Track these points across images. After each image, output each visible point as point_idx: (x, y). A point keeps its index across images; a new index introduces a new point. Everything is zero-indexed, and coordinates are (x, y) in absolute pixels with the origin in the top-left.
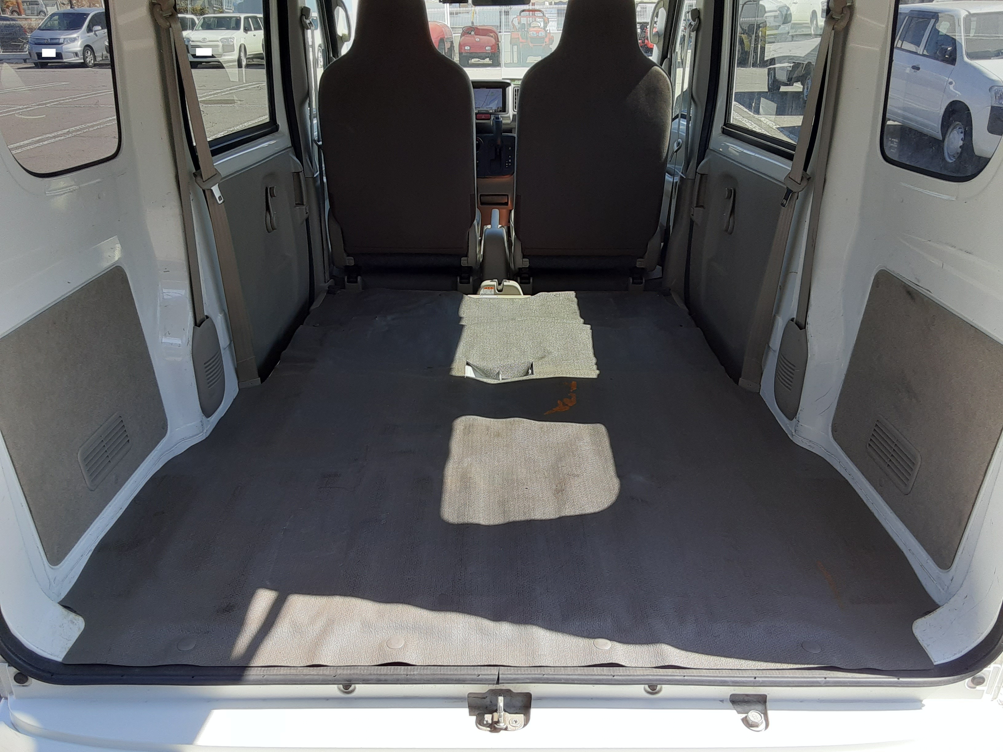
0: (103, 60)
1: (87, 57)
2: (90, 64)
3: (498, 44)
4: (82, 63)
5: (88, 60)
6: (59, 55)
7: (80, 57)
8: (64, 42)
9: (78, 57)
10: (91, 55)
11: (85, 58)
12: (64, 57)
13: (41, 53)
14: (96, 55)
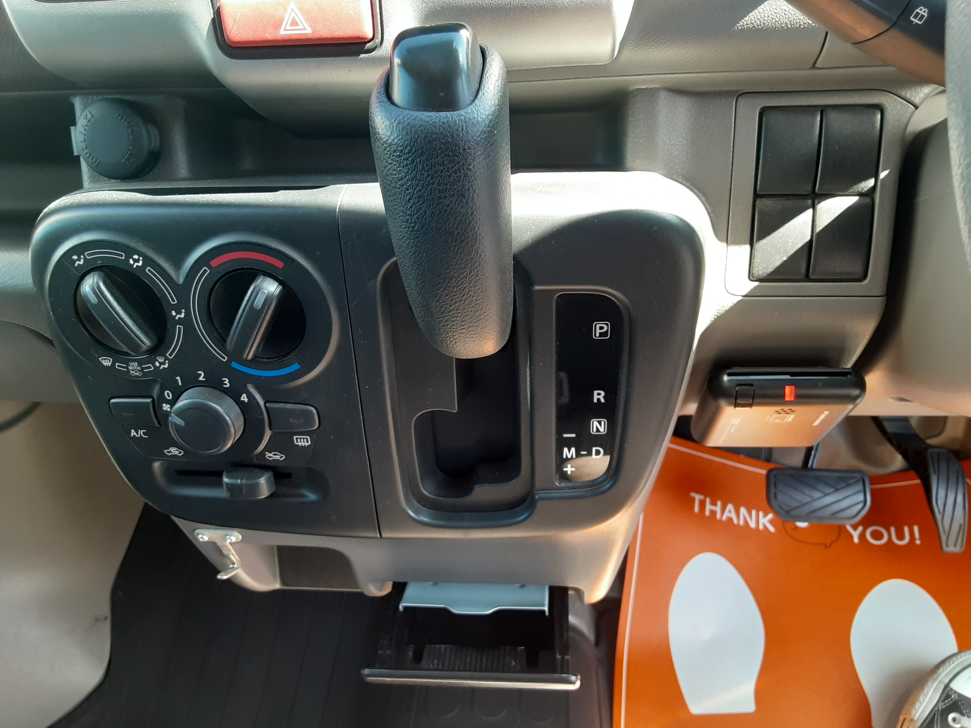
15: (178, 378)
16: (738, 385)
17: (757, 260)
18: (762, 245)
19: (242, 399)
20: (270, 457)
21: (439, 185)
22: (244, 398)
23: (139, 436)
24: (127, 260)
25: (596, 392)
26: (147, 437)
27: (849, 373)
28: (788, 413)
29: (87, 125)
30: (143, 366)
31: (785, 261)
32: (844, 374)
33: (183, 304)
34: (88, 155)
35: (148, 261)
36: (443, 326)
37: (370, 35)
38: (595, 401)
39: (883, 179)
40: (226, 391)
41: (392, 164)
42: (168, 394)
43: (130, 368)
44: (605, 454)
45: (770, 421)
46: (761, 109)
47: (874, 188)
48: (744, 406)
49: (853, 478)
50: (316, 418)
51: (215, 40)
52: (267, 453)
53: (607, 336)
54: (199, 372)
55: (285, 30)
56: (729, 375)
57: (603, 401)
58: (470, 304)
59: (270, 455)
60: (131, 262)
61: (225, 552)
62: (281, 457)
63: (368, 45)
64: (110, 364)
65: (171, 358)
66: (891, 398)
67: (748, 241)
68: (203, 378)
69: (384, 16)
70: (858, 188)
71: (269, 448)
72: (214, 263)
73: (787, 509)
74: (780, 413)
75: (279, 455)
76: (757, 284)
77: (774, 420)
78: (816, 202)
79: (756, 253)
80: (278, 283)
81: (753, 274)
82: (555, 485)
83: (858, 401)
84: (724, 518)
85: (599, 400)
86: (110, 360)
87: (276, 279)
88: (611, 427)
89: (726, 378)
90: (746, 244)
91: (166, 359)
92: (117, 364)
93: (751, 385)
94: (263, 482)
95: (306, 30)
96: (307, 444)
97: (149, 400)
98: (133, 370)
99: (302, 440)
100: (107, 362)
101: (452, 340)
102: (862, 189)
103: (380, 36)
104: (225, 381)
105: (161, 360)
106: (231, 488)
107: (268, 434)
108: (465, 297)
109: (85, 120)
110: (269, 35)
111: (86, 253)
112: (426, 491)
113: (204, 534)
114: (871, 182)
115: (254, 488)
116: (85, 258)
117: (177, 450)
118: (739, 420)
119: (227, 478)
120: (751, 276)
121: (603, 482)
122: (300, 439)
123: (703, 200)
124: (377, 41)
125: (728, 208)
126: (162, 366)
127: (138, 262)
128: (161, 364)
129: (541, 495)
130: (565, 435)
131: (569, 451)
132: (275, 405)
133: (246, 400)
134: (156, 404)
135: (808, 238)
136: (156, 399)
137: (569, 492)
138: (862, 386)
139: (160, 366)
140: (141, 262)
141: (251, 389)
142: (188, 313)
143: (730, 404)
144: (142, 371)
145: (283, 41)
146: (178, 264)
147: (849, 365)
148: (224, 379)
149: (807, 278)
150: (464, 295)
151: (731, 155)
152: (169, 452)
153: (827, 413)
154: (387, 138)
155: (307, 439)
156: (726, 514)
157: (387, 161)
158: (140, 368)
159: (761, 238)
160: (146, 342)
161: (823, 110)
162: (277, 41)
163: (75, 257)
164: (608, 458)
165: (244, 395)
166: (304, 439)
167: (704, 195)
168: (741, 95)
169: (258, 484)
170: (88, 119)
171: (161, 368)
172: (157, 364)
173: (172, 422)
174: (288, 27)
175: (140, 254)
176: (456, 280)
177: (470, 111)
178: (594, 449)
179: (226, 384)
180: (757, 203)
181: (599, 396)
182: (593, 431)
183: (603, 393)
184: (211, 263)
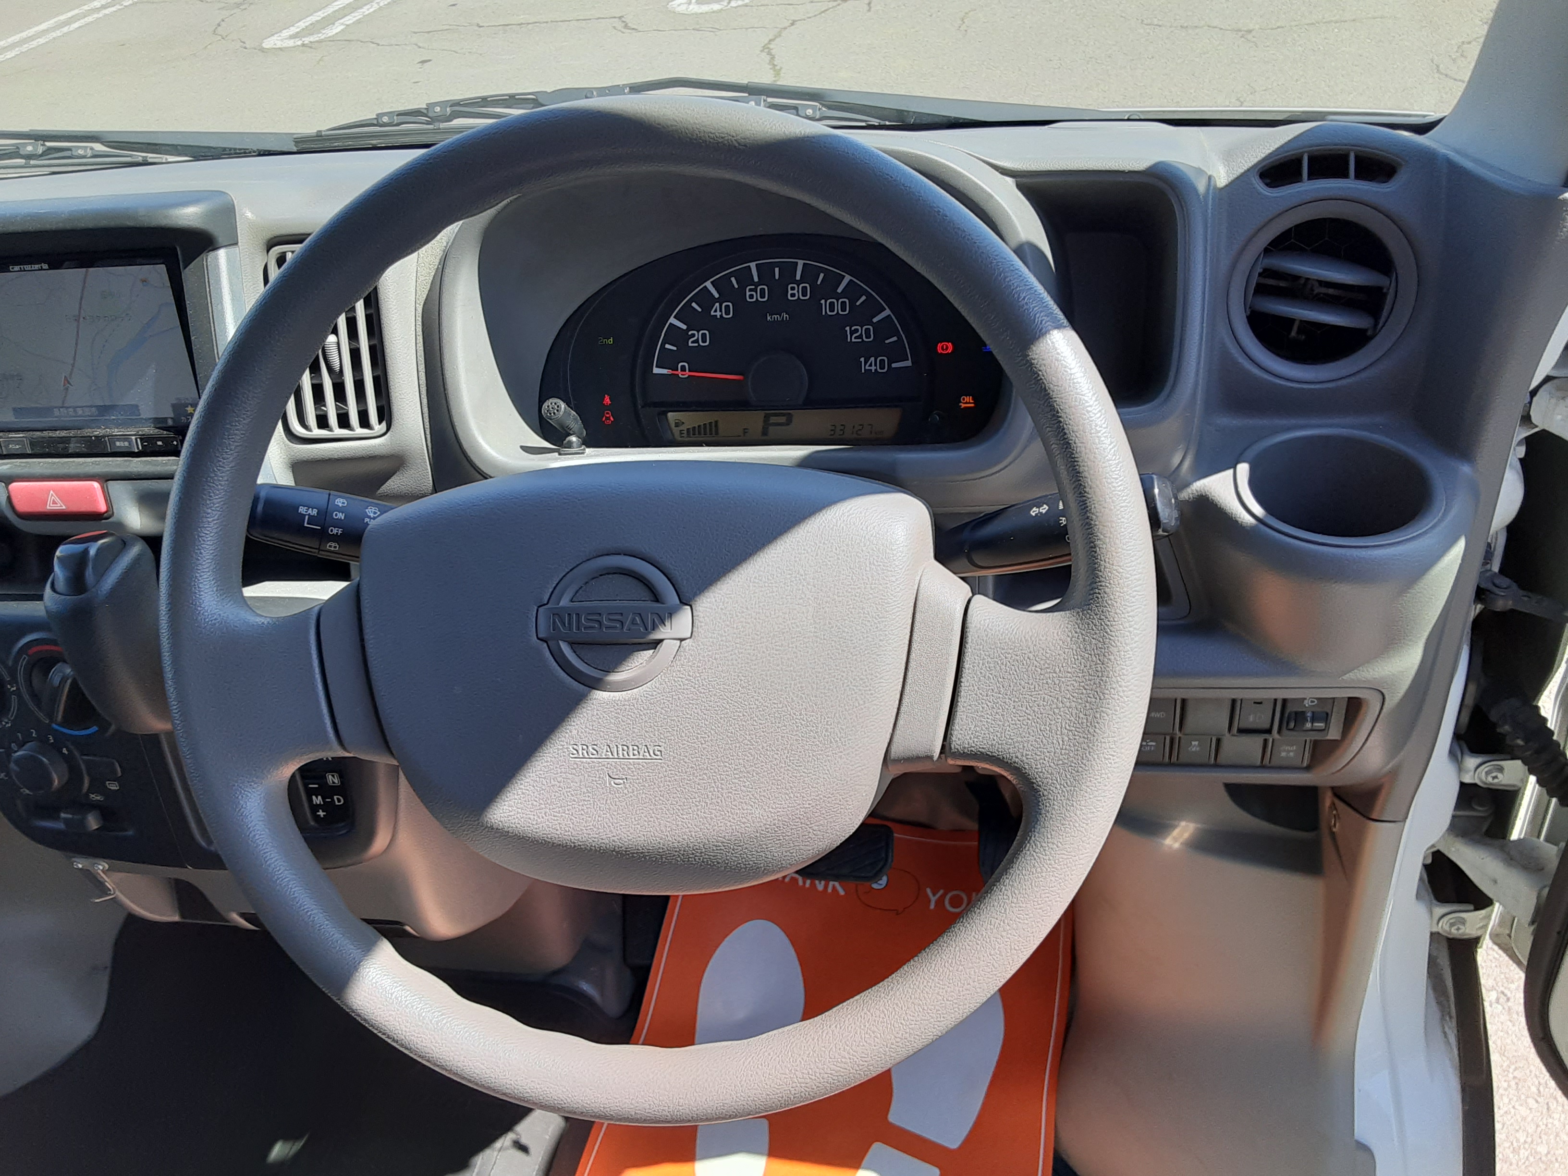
15: (19, 734)
19: (63, 752)
20: (92, 798)
33: (14, 680)
37: (104, 510)
42: (15, 746)
44: (344, 802)
50: (119, 768)
52: (89, 794)
54: (32, 731)
55: (49, 506)
59: (91, 796)
62: (101, 798)
63: (104, 515)
65: (12, 719)
68: (35, 735)
69: (112, 499)
71: (90, 790)
72: (31, 652)
75: (99, 796)
80: (71, 668)
85: (327, 758)
87: (69, 664)
88: (342, 779)
91: (9, 719)
94: (91, 817)
95: (62, 507)
96: (116, 788)
99: (112, 785)
103: (111, 511)
105: (6, 720)
106: (66, 821)
107: (88, 780)
110: (40, 509)
115: (82, 823)
119: (63, 813)
124: (110, 513)
126: (7, 725)
128: (6, 723)
130: (310, 785)
131: (317, 798)
132: (88, 758)
133: (66, 752)
134: (8, 754)
136: (7, 750)
139: (5, 725)
141: (69, 743)
142: (18, 687)
146: (7, 653)
148: (49, 736)
155: (115, 784)
165: (65, 749)
169: (88, 820)
171: (7, 727)
172: (4, 723)
174: (51, 505)
177: (92, 592)
178: (335, 797)
179: (52, 740)
182: (330, 781)
184: (29, 651)
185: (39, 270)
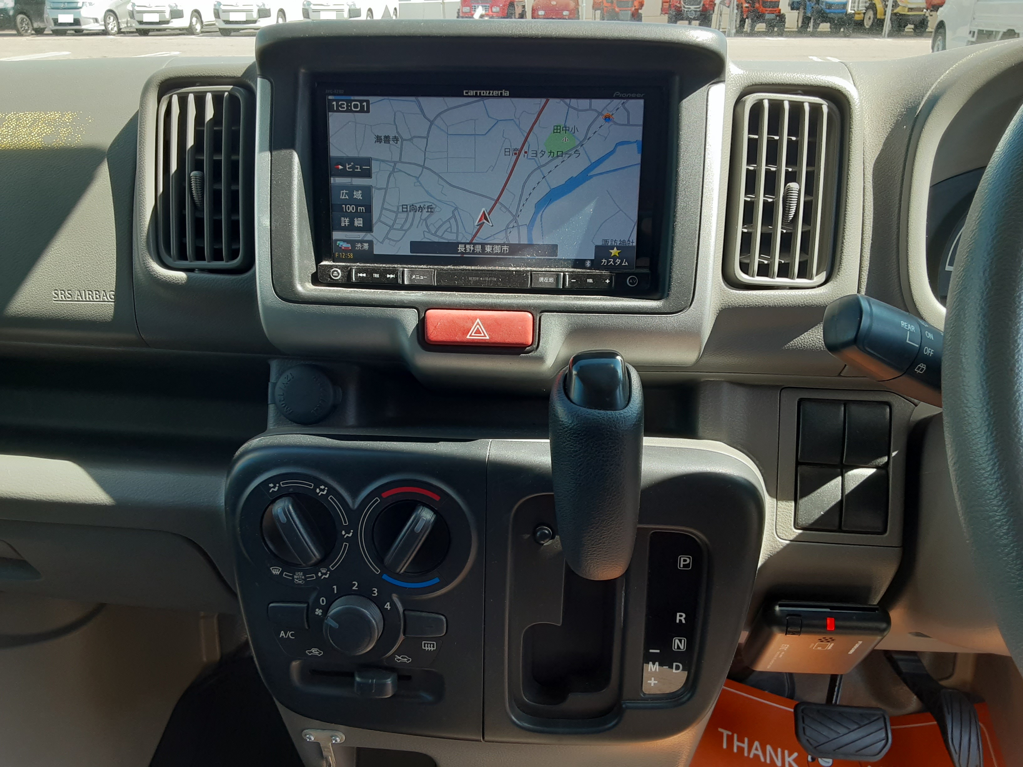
0: (127, 27)
1: (109, 24)
2: (113, 32)
3: (578, 9)
4: (103, 30)
5: (110, 27)
6: (77, 22)
7: (101, 23)
8: (83, 6)
9: (99, 23)
10: (114, 21)
11: (106, 25)
12: (82, 22)
13: (57, 19)
14: (120, 21)
15: (335, 587)
16: (788, 615)
17: (801, 512)
18: (803, 502)
19: (386, 607)
20: (399, 660)
21: (603, 457)
22: (388, 606)
23: (287, 637)
24: (315, 489)
25: (678, 614)
26: (294, 638)
27: (877, 609)
28: (828, 642)
29: (287, 383)
30: (307, 576)
31: (823, 515)
32: (873, 610)
33: (353, 525)
34: (283, 405)
35: (332, 490)
36: (591, 554)
37: (530, 341)
38: (678, 621)
39: (894, 456)
40: (374, 600)
41: (570, 441)
42: (323, 600)
43: (295, 577)
44: (683, 670)
45: (814, 648)
46: (799, 399)
47: (887, 463)
48: (793, 633)
49: (874, 715)
50: (445, 625)
51: (416, 338)
52: (396, 656)
53: (689, 567)
54: (354, 582)
55: (471, 336)
56: (780, 606)
57: (684, 621)
58: (614, 540)
59: (399, 658)
60: (318, 491)
61: (325, 753)
62: (409, 660)
63: (527, 348)
64: (278, 573)
65: (333, 569)
66: (910, 633)
67: (793, 498)
68: (356, 587)
69: (541, 331)
70: (876, 462)
71: (398, 652)
72: (385, 495)
73: (816, 744)
74: (822, 641)
75: (406, 658)
76: (800, 531)
77: (816, 648)
78: (844, 471)
79: (799, 506)
80: (433, 513)
81: (798, 523)
82: (641, 696)
83: (885, 633)
84: (751, 756)
85: (680, 620)
86: (279, 570)
87: (432, 509)
88: (690, 645)
89: (777, 608)
90: (792, 500)
91: (328, 570)
92: (285, 573)
93: (799, 616)
94: (390, 682)
95: (486, 337)
96: (432, 649)
97: (305, 605)
98: (297, 579)
99: (429, 645)
100: (276, 571)
101: (595, 565)
102: (878, 463)
103: (537, 343)
104: (375, 590)
105: (324, 571)
106: (362, 686)
107: (402, 637)
108: (611, 534)
109: (286, 379)
110: (458, 338)
111: (281, 483)
112: (526, 697)
113: (311, 734)
114: (885, 459)
115: (381, 688)
116: (279, 486)
117: (318, 651)
118: (788, 646)
119: (359, 677)
120: (796, 526)
121: (682, 695)
122: (428, 644)
123: (758, 463)
124: (534, 346)
125: (777, 471)
126: (324, 576)
127: (323, 491)
128: (323, 574)
129: (628, 704)
130: (651, 651)
131: (654, 665)
132: (413, 613)
133: (389, 608)
134: (310, 609)
135: (840, 498)
136: (310, 604)
137: (652, 703)
138: (888, 620)
139: (322, 576)
140: (326, 491)
141: (395, 598)
142: (355, 534)
143: (782, 631)
144: (305, 580)
145: (468, 342)
146: (354, 495)
147: (876, 602)
148: (373, 589)
149: (840, 530)
150: (611, 533)
151: (778, 431)
152: (310, 652)
153: (860, 642)
154: (568, 425)
155: (433, 644)
156: (753, 751)
157: (566, 439)
158: (304, 577)
159: (803, 495)
160: (316, 555)
161: (846, 403)
162: (464, 342)
163: (271, 485)
164: (686, 673)
165: (388, 604)
166: (430, 644)
167: (757, 460)
168: (783, 388)
169: (385, 685)
170: (289, 379)
171: (322, 578)
172: (320, 574)
173: (327, 624)
174: (473, 334)
175: (326, 485)
176: (606, 522)
177: (626, 411)
178: (675, 664)
179: (375, 594)
180: (799, 468)
181: (681, 617)
182: (675, 648)
183: (684, 615)
184: (383, 495)
185: (498, 97)
